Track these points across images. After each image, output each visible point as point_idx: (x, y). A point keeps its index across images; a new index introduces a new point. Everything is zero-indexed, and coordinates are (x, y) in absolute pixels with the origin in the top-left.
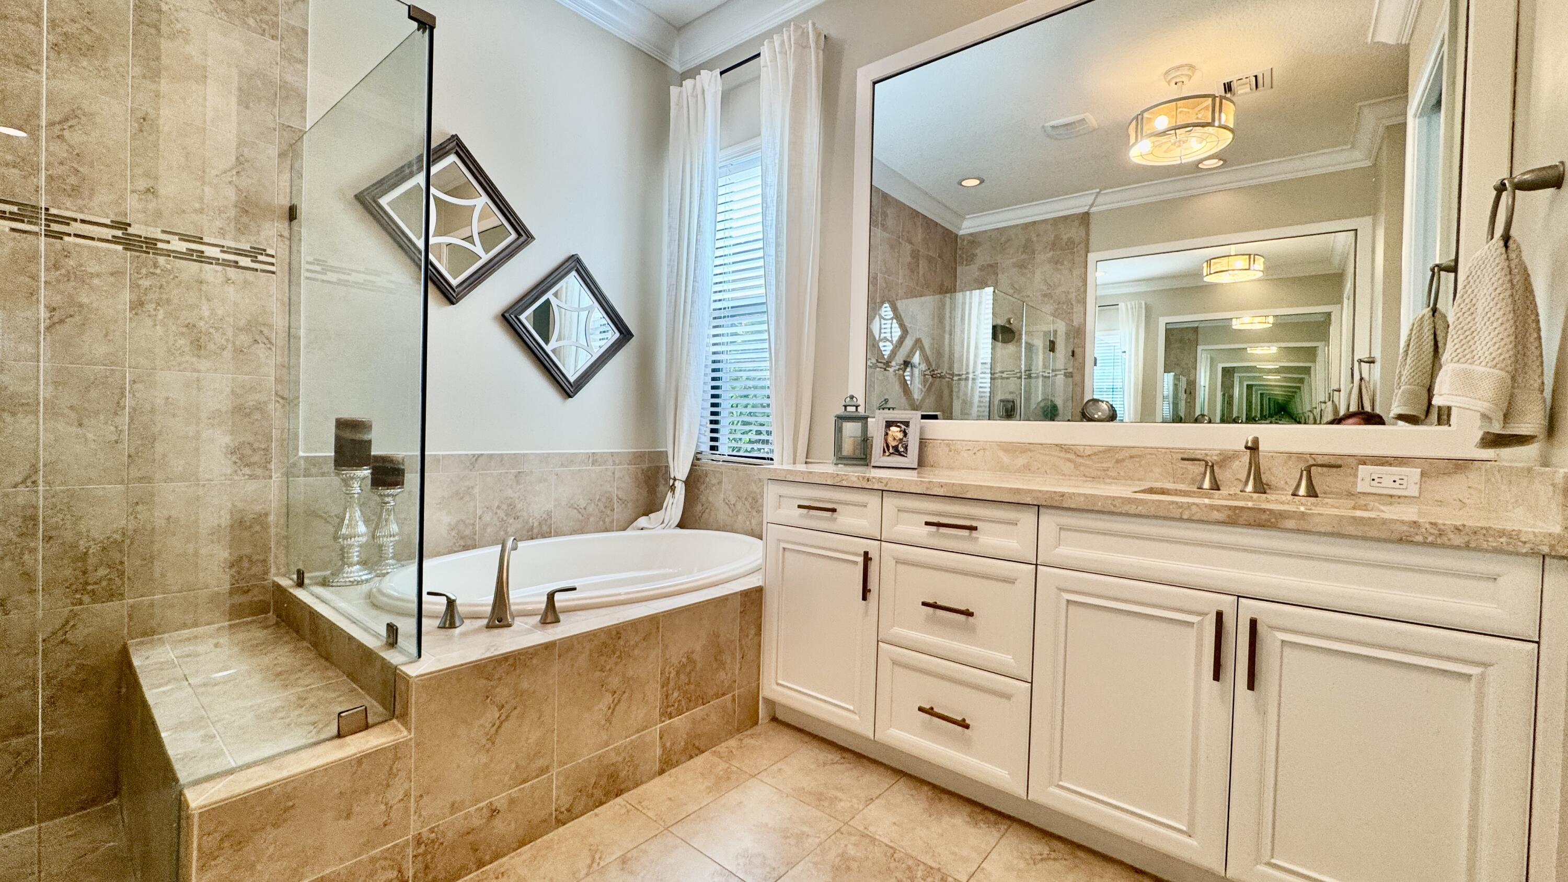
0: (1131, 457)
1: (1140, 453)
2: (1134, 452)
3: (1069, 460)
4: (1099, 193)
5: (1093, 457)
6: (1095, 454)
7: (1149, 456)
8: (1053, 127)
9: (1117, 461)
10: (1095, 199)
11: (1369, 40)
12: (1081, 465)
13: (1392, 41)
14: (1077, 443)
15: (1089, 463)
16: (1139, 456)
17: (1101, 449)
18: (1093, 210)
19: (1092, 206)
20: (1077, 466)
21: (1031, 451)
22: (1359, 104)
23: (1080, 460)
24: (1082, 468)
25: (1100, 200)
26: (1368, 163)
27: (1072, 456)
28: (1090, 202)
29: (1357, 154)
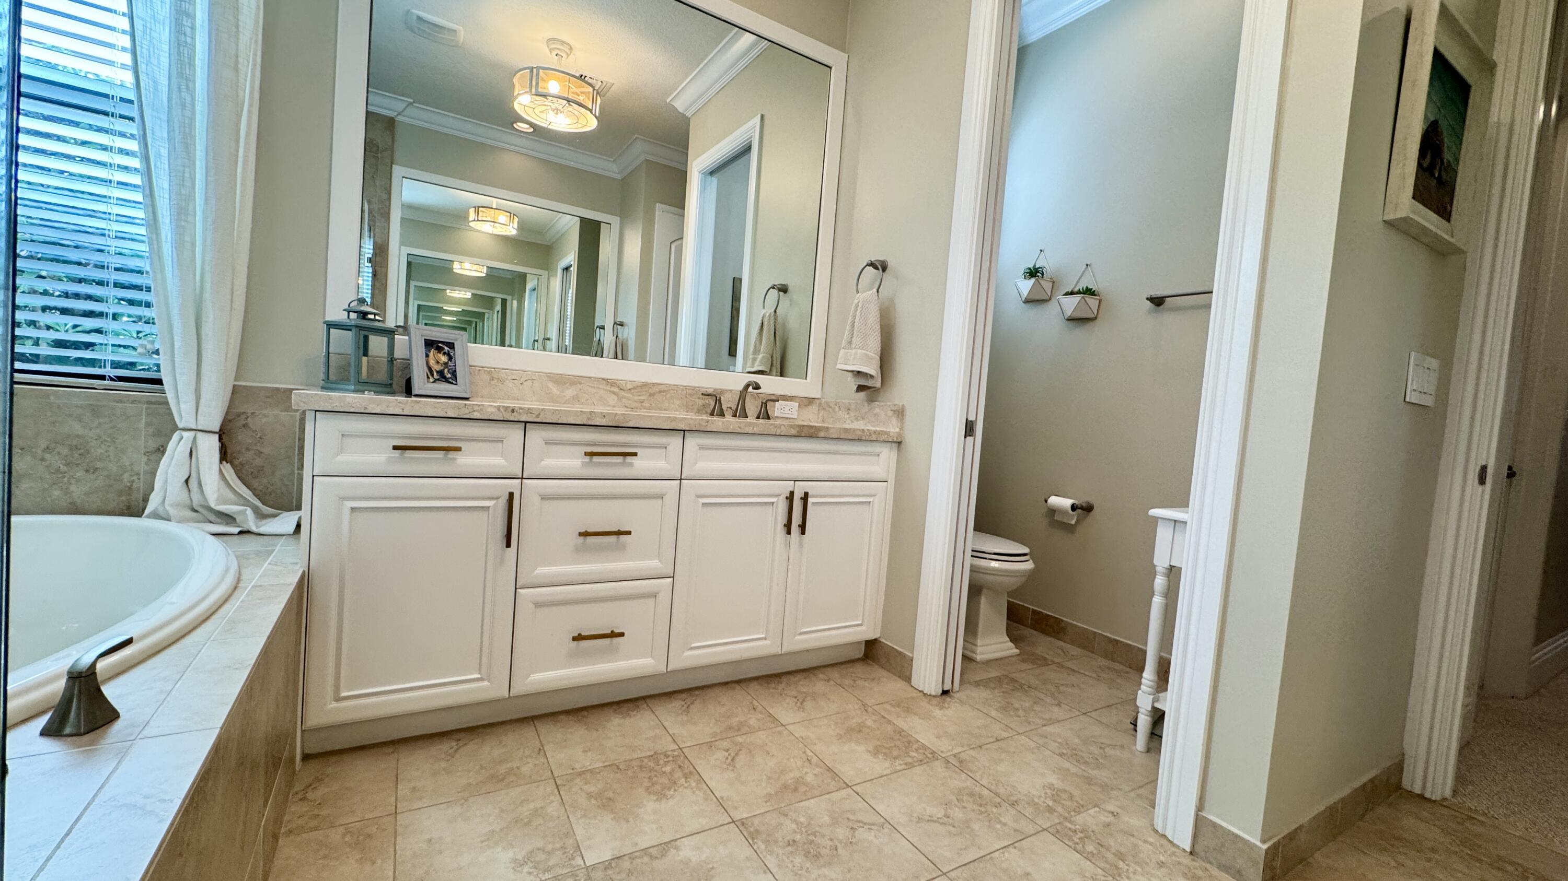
0: (660, 392)
1: (665, 389)
2: (662, 388)
3: (614, 393)
4: (411, 104)
5: (633, 391)
6: (634, 388)
7: (672, 391)
8: (419, 18)
9: (651, 395)
10: (405, 109)
11: (668, 101)
12: (624, 397)
13: (681, 110)
14: (620, 378)
15: (629, 395)
16: (664, 391)
17: (639, 384)
18: (400, 118)
19: (399, 114)
20: (620, 398)
21: (580, 383)
22: (636, 136)
23: (622, 393)
24: (624, 400)
25: (411, 111)
26: (619, 177)
27: (616, 390)
28: (401, 110)
29: (614, 168)
